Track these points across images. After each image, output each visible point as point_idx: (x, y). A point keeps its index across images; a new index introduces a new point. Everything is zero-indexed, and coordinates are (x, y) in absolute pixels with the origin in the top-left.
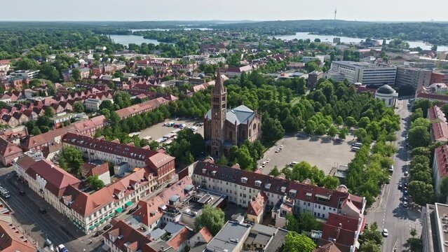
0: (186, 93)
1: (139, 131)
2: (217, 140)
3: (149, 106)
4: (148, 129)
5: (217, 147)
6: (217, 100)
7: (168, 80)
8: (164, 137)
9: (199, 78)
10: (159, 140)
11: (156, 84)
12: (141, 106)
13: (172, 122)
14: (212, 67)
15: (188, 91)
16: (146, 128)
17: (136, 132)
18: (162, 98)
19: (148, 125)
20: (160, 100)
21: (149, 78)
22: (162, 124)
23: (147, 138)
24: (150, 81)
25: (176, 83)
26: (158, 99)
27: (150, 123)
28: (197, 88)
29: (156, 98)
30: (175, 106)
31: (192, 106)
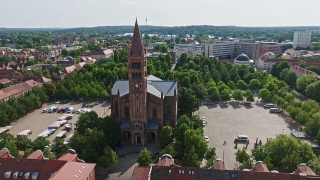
0: (59, 74)
1: (8, 124)
2: (139, 122)
3: (17, 91)
4: (21, 120)
5: (141, 132)
6: (137, 65)
7: (33, 64)
8: (50, 128)
9: (68, 60)
10: (45, 133)
11: (18, 68)
12: (5, 92)
13: (53, 107)
14: (76, 52)
15: (60, 72)
16: (18, 118)
17: (4, 126)
18: (32, 81)
19: (21, 114)
20: (30, 83)
21: (9, 64)
22: (41, 110)
23: (25, 132)
24: (11, 66)
25: (43, 66)
26: (27, 82)
27: (24, 111)
28: (70, 69)
29: (24, 81)
30: (53, 88)
31: (74, 86)
